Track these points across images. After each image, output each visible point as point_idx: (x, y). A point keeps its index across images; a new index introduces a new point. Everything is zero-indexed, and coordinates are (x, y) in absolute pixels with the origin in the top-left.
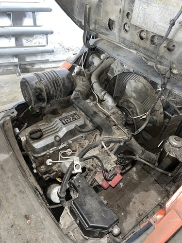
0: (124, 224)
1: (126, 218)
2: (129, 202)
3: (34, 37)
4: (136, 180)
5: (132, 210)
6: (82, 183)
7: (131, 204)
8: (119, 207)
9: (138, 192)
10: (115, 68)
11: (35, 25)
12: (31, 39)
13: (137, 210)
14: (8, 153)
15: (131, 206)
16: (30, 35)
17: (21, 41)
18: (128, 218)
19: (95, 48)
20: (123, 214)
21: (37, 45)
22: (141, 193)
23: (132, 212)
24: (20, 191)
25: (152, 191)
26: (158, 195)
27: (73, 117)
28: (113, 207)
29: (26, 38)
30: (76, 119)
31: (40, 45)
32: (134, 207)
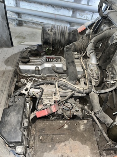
0: (45, 153)
1: (50, 151)
2: (61, 142)
3: (85, 13)
4: (80, 130)
5: (59, 149)
6: (19, 101)
7: (62, 144)
8: (53, 140)
9: (74, 140)
10: (115, 36)
11: (88, 4)
12: (83, 14)
13: (64, 151)
14: (13, 68)
15: (61, 145)
16: (83, 10)
17: (76, 14)
18: (52, 152)
19: (107, 17)
20: (50, 146)
21: (85, 18)
22: (77, 141)
23: (59, 150)
24: (2, 90)
25: (87, 147)
26: (91, 153)
27: (56, 59)
28: (48, 137)
29: (80, 12)
30: (57, 61)
31: (87, 19)
32: (63, 147)
